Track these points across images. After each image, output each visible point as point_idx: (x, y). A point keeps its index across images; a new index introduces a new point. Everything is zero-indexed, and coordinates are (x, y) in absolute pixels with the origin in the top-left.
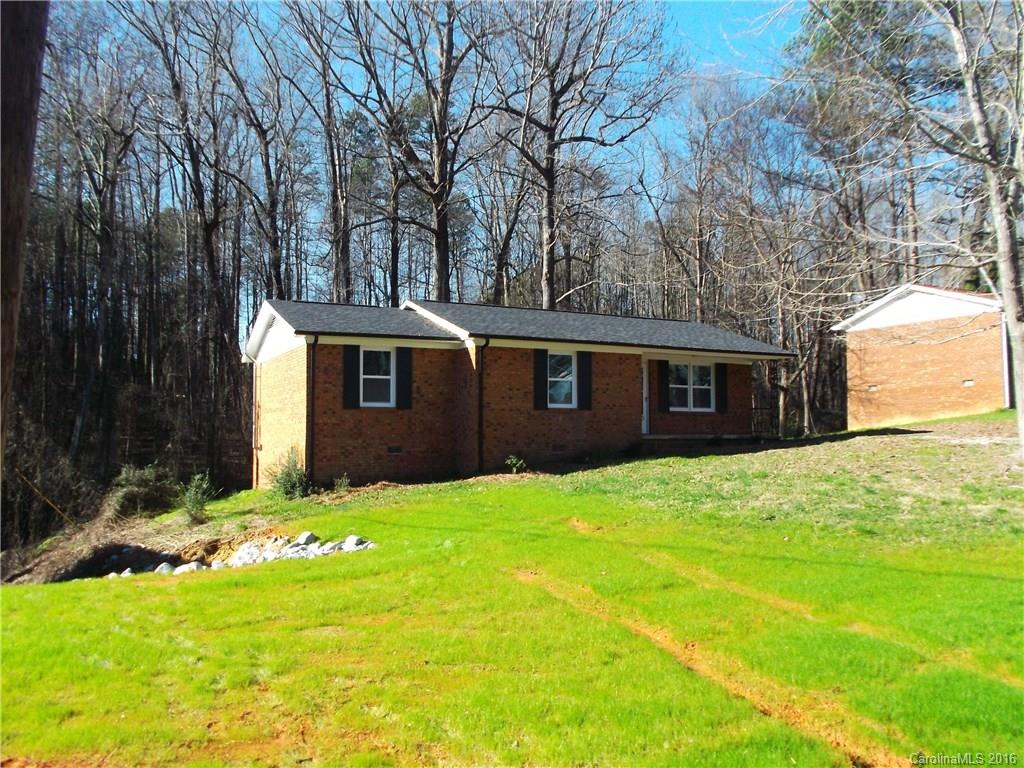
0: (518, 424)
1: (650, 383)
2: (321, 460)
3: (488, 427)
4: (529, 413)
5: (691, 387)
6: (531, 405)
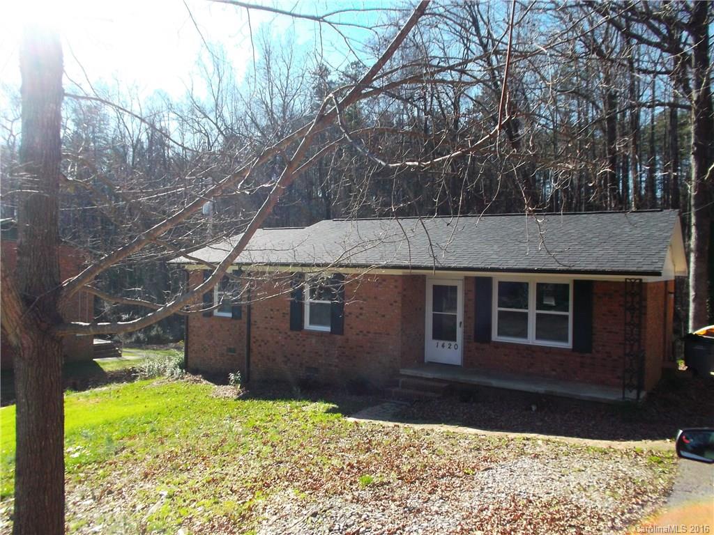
0: (277, 342)
1: (466, 306)
2: (191, 352)
3: (254, 342)
4: (286, 333)
5: (532, 311)
6: (288, 325)
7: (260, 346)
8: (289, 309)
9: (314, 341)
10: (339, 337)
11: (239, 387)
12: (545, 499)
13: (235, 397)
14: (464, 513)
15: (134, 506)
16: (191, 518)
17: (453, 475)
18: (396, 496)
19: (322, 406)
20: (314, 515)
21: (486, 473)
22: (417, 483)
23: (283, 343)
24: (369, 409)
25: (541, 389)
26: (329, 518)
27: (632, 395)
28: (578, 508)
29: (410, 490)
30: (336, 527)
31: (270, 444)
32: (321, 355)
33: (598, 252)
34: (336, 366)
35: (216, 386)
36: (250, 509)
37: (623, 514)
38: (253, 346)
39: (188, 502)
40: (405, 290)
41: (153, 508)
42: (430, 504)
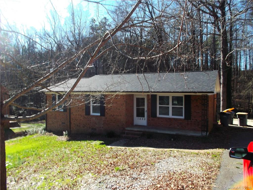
0: (81, 120)
1: (148, 105)
2: (48, 124)
4: (84, 116)
5: (171, 106)
6: (85, 113)
7: (74, 121)
8: (85, 108)
9: (94, 119)
10: (103, 117)
11: (67, 136)
12: (179, 172)
13: (66, 140)
14: (152, 179)
15: (32, 183)
16: (54, 187)
17: (147, 165)
18: (128, 174)
19: (98, 142)
20: (100, 182)
21: (159, 164)
22: (135, 169)
23: (83, 120)
24: (115, 143)
25: (174, 133)
26: (105, 184)
27: (204, 134)
28: (191, 174)
29: (133, 171)
30: (108, 187)
31: (80, 157)
32: (97, 124)
33: (192, 85)
34: (103, 128)
35: (58, 136)
36: (76, 182)
37: (206, 175)
38: (72, 121)
39: (52, 180)
40: (126, 100)
41: (39, 184)
42: (140, 176)
